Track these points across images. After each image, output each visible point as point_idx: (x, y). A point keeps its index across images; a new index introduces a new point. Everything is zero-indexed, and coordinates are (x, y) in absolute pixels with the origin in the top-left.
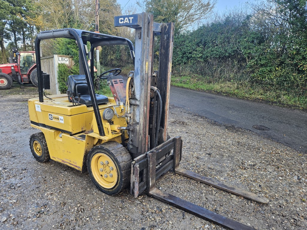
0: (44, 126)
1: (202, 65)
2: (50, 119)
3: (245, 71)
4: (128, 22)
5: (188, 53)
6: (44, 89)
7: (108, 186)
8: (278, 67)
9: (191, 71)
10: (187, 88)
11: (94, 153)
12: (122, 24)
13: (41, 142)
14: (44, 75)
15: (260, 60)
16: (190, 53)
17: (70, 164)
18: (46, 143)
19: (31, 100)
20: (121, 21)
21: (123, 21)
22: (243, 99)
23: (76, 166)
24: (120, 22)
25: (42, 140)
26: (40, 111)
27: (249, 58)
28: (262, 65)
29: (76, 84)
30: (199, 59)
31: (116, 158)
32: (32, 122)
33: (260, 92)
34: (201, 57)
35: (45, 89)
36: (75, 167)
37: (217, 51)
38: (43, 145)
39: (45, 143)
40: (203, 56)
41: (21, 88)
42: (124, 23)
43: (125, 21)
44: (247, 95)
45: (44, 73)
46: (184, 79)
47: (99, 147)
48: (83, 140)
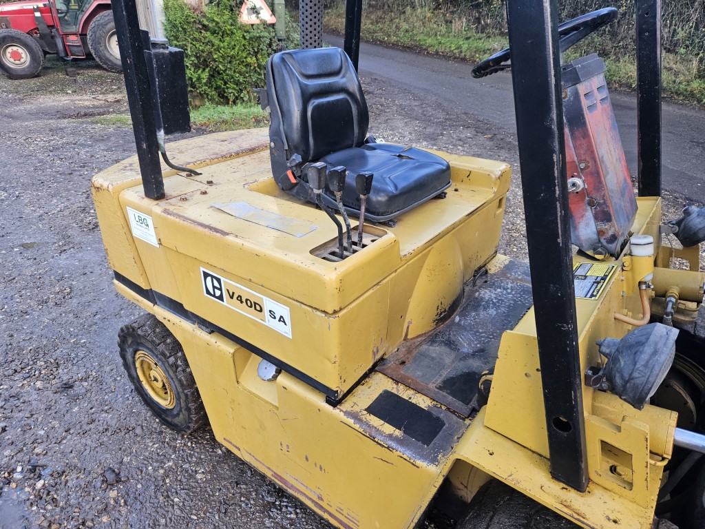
0: (177, 308)
2: (208, 292)
6: (161, 134)
13: (167, 365)
14: (157, 55)
17: (321, 507)
18: (191, 374)
19: (105, 185)
25: (172, 360)
26: (154, 242)
29: (306, 97)
32: (119, 277)
35: (166, 133)
38: (180, 381)
39: (184, 371)
41: (68, 75)
45: (155, 45)
48: (419, 462)
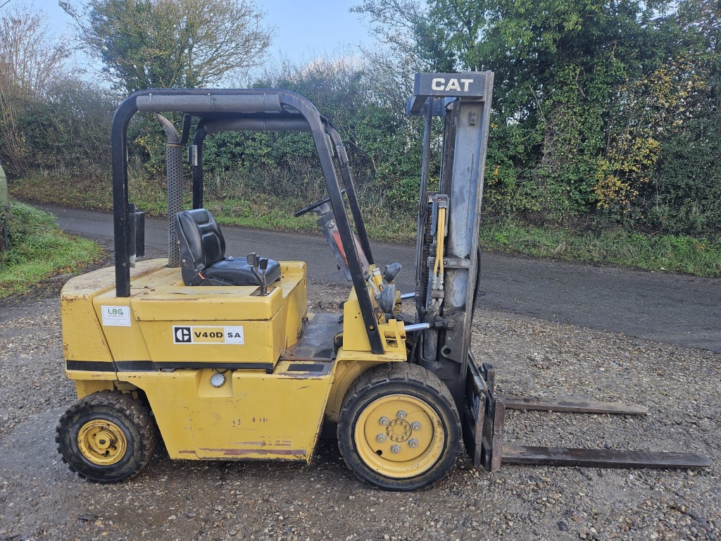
1: (276, 172)
2: (177, 341)
3: (374, 186)
4: (459, 89)
5: (232, 144)
7: (410, 471)
8: (432, 176)
9: (246, 185)
10: (251, 227)
11: (366, 401)
12: (440, 91)
13: (124, 418)
14: (137, 215)
15: (400, 164)
16: (237, 144)
17: (265, 452)
20: (438, 84)
21: (443, 84)
22: (386, 242)
23: (288, 452)
24: (434, 87)
25: (129, 412)
27: (376, 157)
28: (403, 174)
29: (200, 233)
30: (263, 160)
31: (443, 396)
32: (73, 365)
33: (412, 226)
34: (268, 155)
36: (280, 456)
37: (306, 143)
39: (139, 417)
40: (274, 153)
42: (447, 89)
43: (450, 87)
44: (390, 234)
46: (232, 205)
47: (385, 380)
48: (321, 377)
